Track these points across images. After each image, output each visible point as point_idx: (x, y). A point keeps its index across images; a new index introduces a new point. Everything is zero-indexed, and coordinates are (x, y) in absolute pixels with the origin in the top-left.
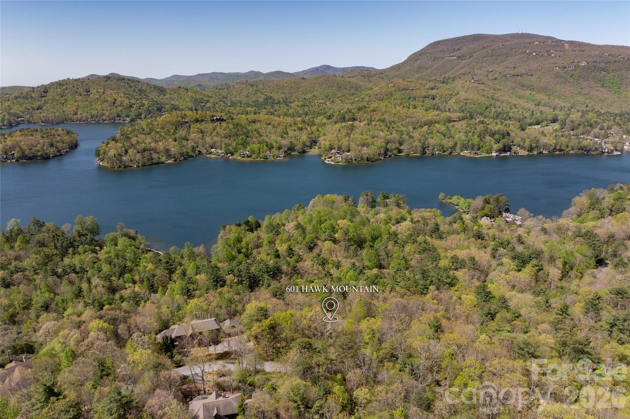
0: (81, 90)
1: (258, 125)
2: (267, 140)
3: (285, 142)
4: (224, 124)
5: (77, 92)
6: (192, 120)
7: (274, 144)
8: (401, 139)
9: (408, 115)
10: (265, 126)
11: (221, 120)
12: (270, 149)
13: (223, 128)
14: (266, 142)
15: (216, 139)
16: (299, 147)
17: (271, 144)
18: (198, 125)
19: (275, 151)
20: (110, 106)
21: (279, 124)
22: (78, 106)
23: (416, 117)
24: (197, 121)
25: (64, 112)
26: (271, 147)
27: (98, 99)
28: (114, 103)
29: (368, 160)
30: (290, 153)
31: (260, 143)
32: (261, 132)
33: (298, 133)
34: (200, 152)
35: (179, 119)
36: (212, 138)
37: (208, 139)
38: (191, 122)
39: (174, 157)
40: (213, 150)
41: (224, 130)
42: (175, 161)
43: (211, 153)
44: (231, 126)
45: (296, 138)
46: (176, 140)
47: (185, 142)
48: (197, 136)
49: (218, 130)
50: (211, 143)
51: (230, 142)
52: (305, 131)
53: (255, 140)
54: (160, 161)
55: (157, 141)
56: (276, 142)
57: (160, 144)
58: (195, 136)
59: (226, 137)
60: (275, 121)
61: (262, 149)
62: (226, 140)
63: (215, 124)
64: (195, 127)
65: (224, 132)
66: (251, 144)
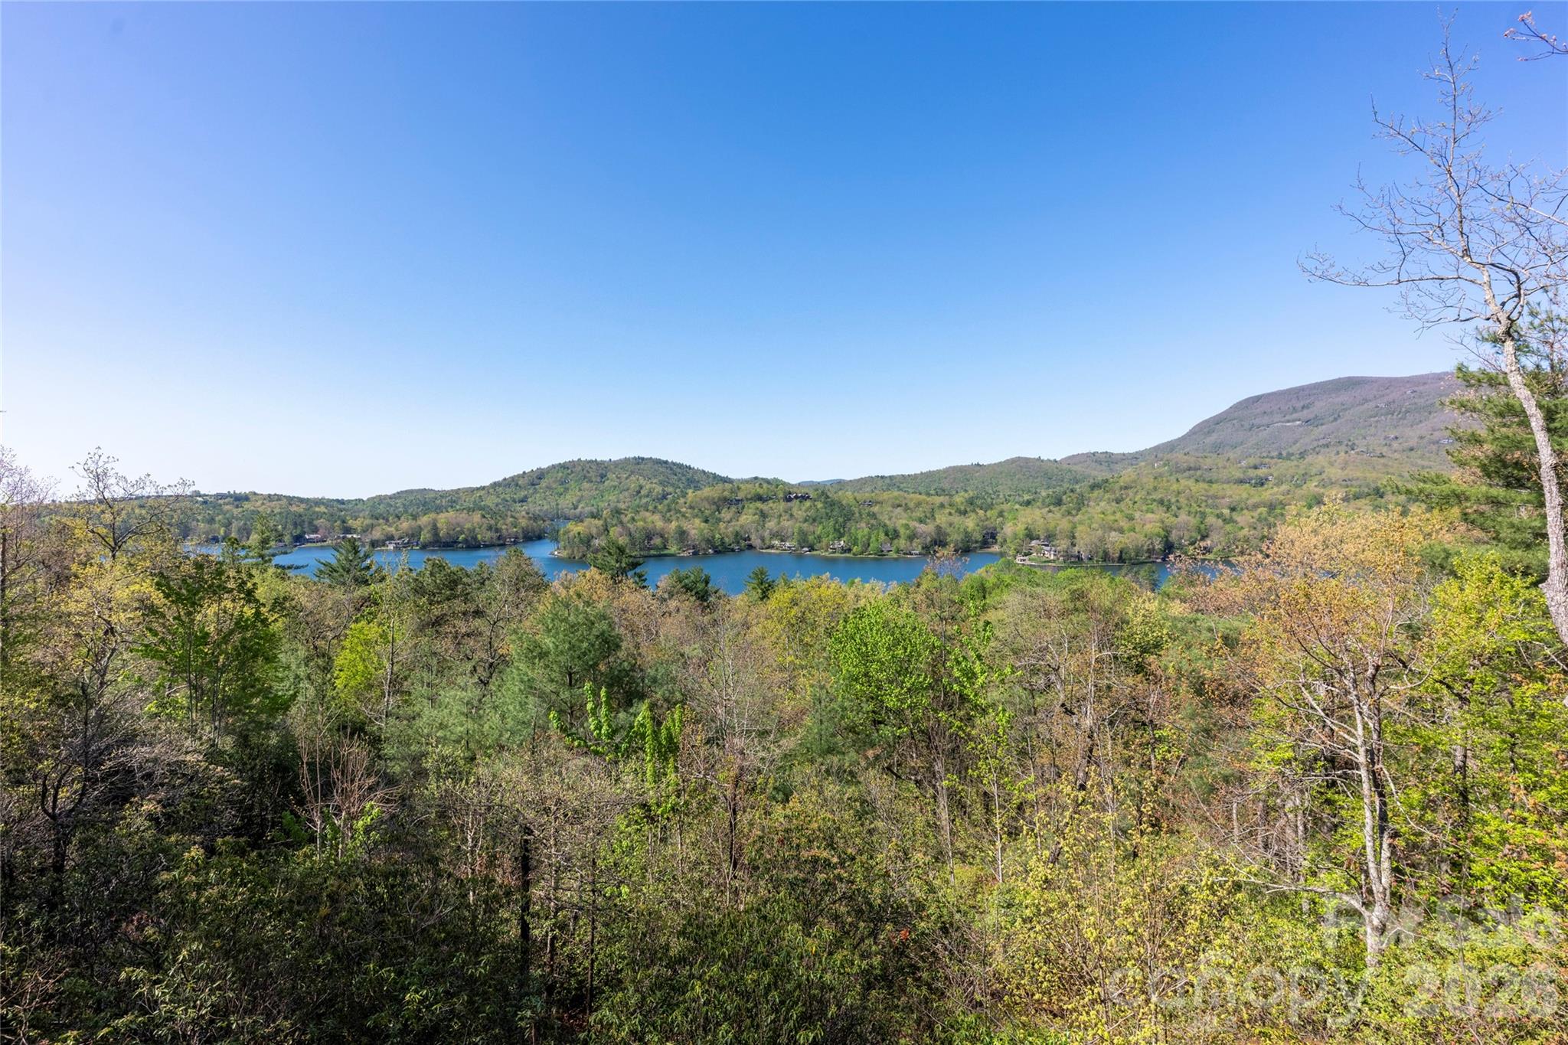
0: (593, 474)
1: (876, 509)
2: (888, 522)
3: (928, 529)
4: (808, 503)
6: (749, 496)
7: (902, 531)
8: (1203, 527)
9: (1210, 493)
10: (890, 509)
11: (805, 498)
12: (892, 539)
13: (804, 508)
14: (885, 525)
15: (786, 524)
16: (955, 537)
17: (895, 531)
18: (759, 504)
19: (902, 543)
21: (919, 504)
22: (582, 496)
23: (1231, 497)
24: (760, 498)
25: (557, 504)
26: (893, 535)
27: (615, 486)
28: (639, 492)
29: (1120, 560)
31: (872, 527)
32: (879, 517)
33: (957, 519)
34: (750, 547)
35: (726, 494)
36: (779, 523)
37: (771, 524)
38: (747, 499)
39: (694, 547)
40: (776, 542)
41: (806, 511)
42: (695, 554)
43: (772, 547)
44: (819, 505)
45: (951, 525)
46: (706, 521)
47: (722, 525)
48: (751, 518)
49: (795, 511)
50: (775, 529)
51: (811, 528)
52: (973, 516)
53: (863, 525)
54: (666, 552)
55: (670, 521)
56: (907, 527)
57: (674, 524)
58: (747, 518)
59: (806, 521)
60: (911, 500)
61: (873, 539)
62: (806, 525)
63: (790, 504)
64: (751, 508)
65: (805, 514)
66: (853, 530)
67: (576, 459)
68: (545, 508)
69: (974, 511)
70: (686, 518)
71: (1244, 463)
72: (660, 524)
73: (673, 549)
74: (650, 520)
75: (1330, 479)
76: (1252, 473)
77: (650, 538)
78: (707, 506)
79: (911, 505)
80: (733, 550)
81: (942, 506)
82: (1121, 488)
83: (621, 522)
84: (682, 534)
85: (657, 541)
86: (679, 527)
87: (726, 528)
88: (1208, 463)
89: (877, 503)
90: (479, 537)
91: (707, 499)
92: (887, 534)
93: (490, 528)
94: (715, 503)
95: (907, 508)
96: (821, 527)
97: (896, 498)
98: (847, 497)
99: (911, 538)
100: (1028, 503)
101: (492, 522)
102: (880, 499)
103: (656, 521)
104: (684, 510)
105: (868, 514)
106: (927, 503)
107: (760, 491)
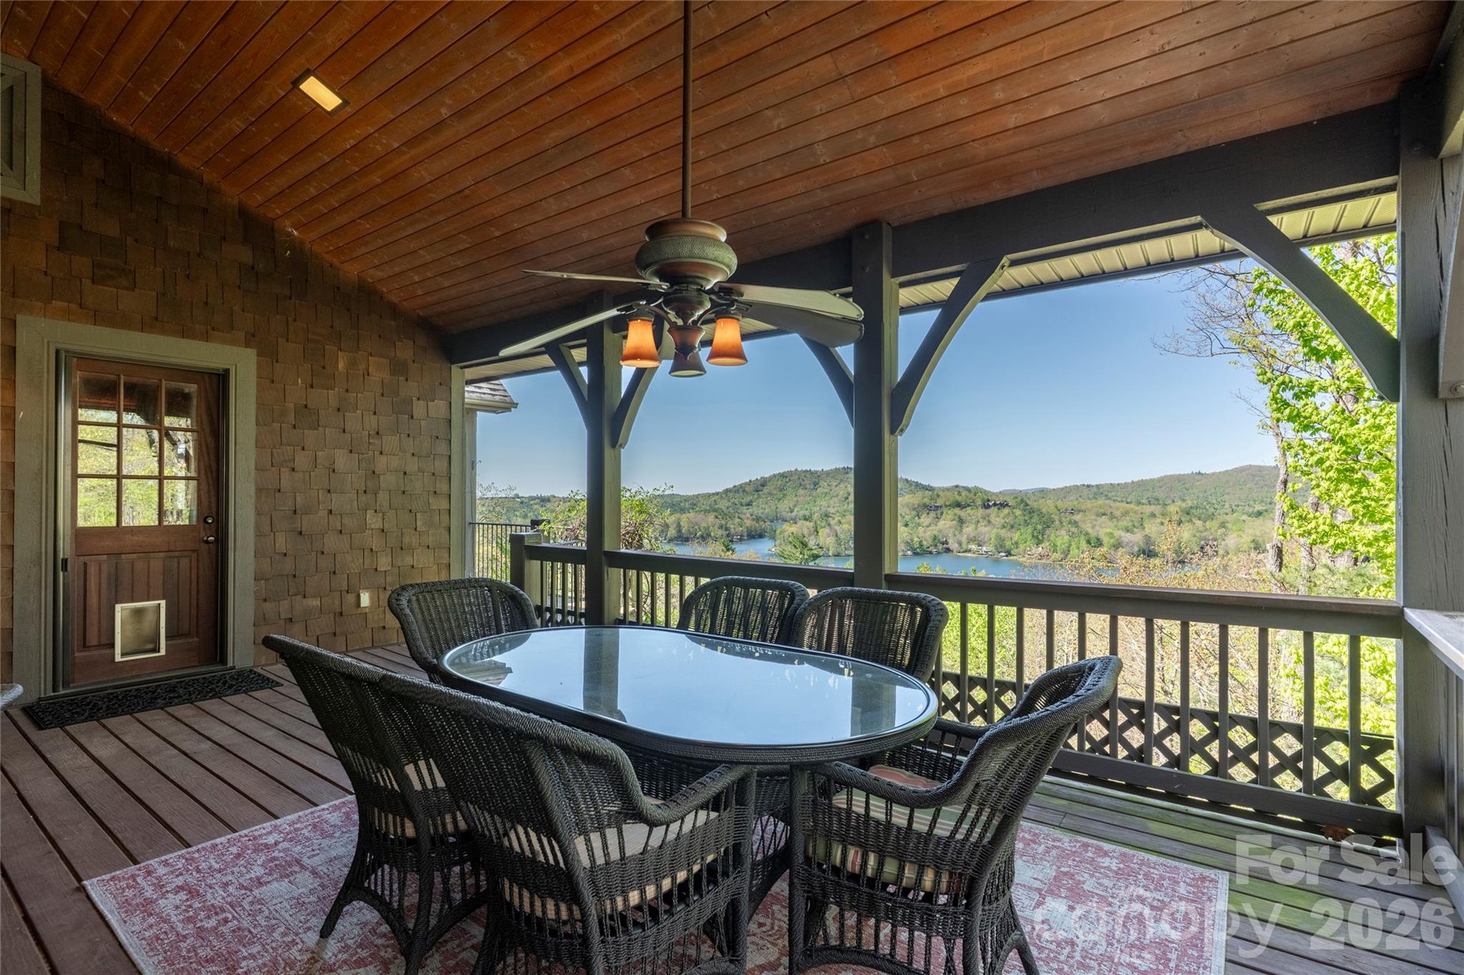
0: (807, 481)
1: (1077, 517)
2: (1090, 530)
3: (1135, 538)
4: (1006, 511)
5: (801, 484)
6: (948, 503)
7: (1105, 540)
10: (1093, 517)
11: (1003, 505)
12: (1095, 547)
13: (1002, 515)
14: (1087, 534)
15: (983, 529)
17: (1098, 539)
18: (957, 511)
21: (1126, 513)
24: (958, 505)
25: (777, 508)
31: (1072, 535)
32: (1082, 525)
33: (1170, 529)
34: (948, 550)
35: (926, 500)
36: (976, 529)
37: (969, 530)
38: (946, 506)
40: (973, 547)
41: (1004, 518)
43: (969, 551)
44: (1018, 512)
45: (1162, 535)
47: (921, 529)
48: (949, 523)
49: (993, 518)
50: (972, 535)
51: (1009, 534)
52: (1189, 526)
53: (1063, 532)
56: (1111, 535)
58: (946, 524)
59: (1003, 527)
60: (1118, 509)
61: (1074, 545)
62: (1003, 531)
63: (988, 511)
64: (950, 514)
65: (1003, 521)
66: (1052, 537)
67: (793, 469)
68: (767, 511)
69: (1190, 521)
78: (908, 512)
79: (1117, 513)
80: (931, 553)
81: (1153, 515)
83: (829, 525)
87: (925, 532)
89: (1080, 511)
91: (907, 505)
92: (1089, 542)
93: (721, 527)
94: (914, 509)
95: (1112, 517)
96: (1018, 533)
97: (1101, 507)
98: (1047, 506)
99: (1116, 546)
100: (1259, 514)
101: (723, 522)
102: (1083, 508)
105: (1070, 523)
106: (1136, 512)
107: (959, 498)
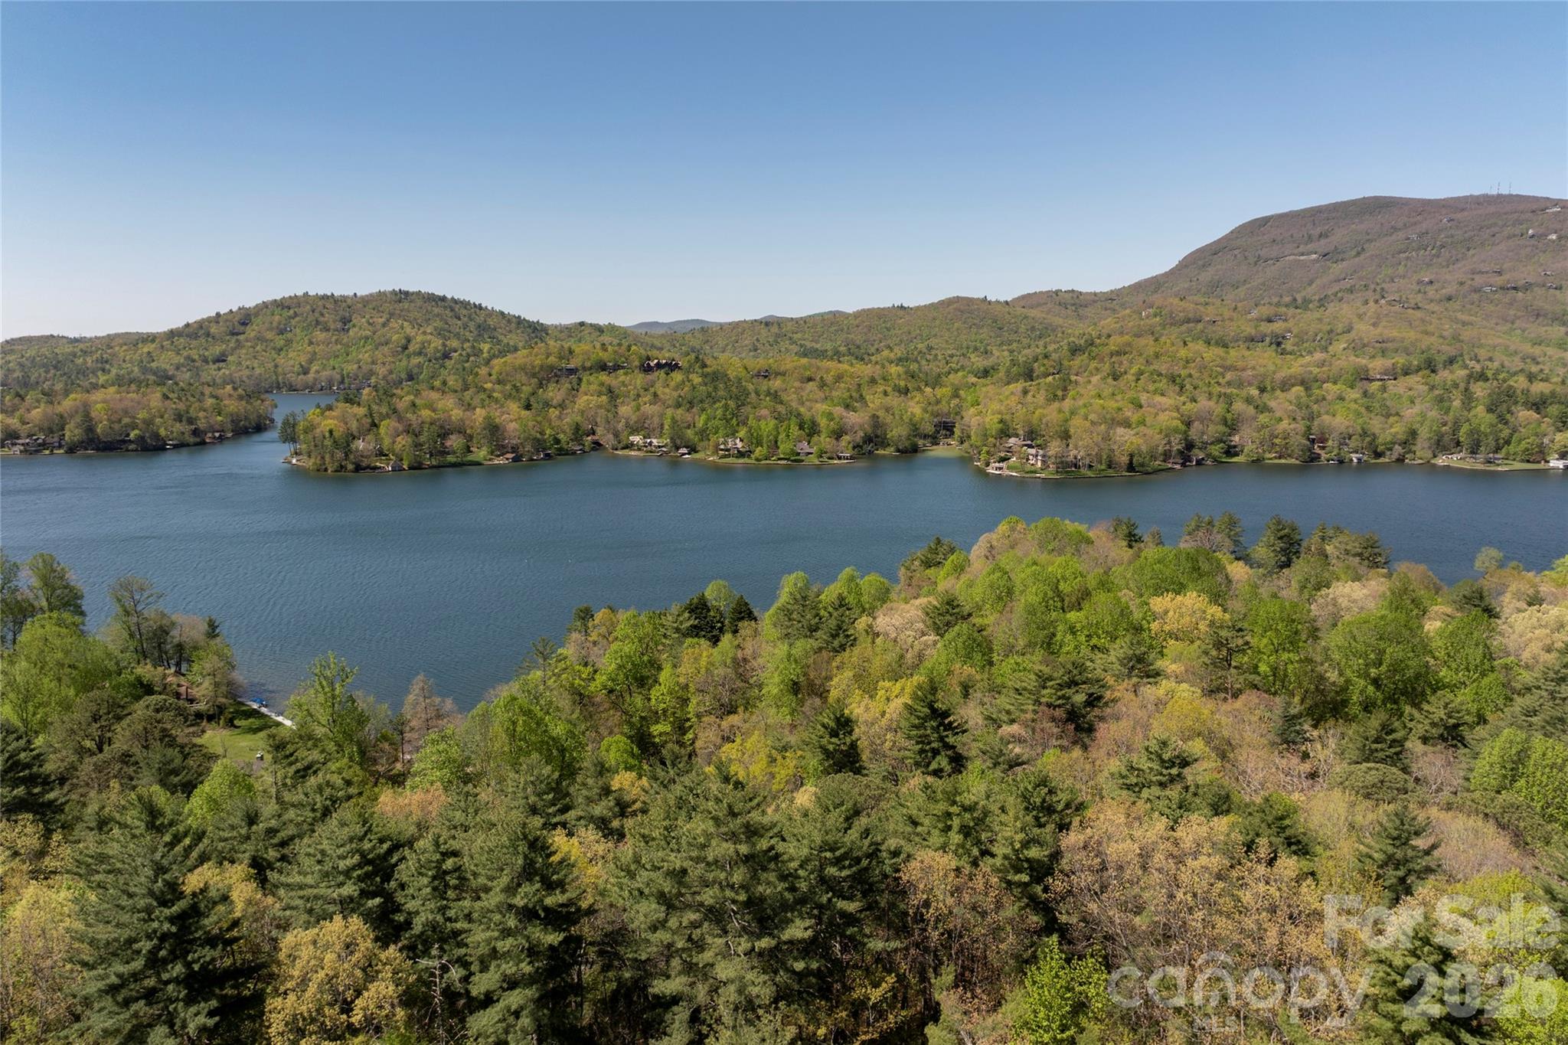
0: (328, 317)
1: (777, 384)
2: (802, 410)
3: (857, 419)
4: (677, 376)
5: (318, 323)
6: (588, 364)
7: (823, 422)
8: (1229, 416)
9: (1228, 363)
10: (798, 384)
11: (671, 367)
12: (810, 435)
13: (673, 384)
14: (799, 415)
15: (648, 409)
16: (897, 432)
17: (813, 423)
18: (603, 377)
19: (824, 440)
20: (394, 354)
22: (315, 353)
23: (1255, 368)
24: (603, 367)
25: (276, 366)
26: (811, 430)
27: (367, 338)
28: (405, 348)
29: (1131, 467)
30: (870, 452)
31: (779, 418)
32: (785, 397)
33: (894, 400)
34: (597, 445)
35: (552, 360)
36: (638, 409)
37: (625, 410)
38: (584, 369)
39: (514, 449)
40: (636, 439)
41: (676, 388)
42: (515, 460)
43: (629, 446)
44: (697, 379)
45: (887, 410)
46: (528, 407)
47: (553, 413)
48: (594, 400)
49: (659, 388)
50: (634, 418)
51: (688, 417)
52: (918, 396)
53: (764, 412)
54: (470, 457)
55: (470, 407)
56: (830, 416)
57: (480, 414)
58: (588, 400)
59: (678, 405)
60: (828, 371)
61: (782, 436)
62: (680, 411)
63: (651, 377)
64: (594, 381)
65: (675, 394)
66: (752, 422)
67: (300, 293)
68: (258, 371)
69: (917, 388)
70: (497, 401)
71: (1254, 314)
72: (457, 414)
73: (481, 454)
74: (440, 405)
75: (1361, 339)
76: (1266, 328)
77: (444, 435)
78: (524, 379)
79: (829, 378)
80: (574, 453)
81: (873, 381)
82: (1112, 355)
83: (395, 411)
84: (494, 430)
85: (454, 442)
86: (488, 418)
87: (559, 418)
88: (1209, 314)
89: (778, 374)
90: (162, 432)
91: (522, 368)
92: (801, 428)
93: (179, 418)
94: (534, 375)
95: (823, 385)
96: (703, 417)
97: (805, 369)
98: (733, 363)
99: (838, 434)
101: (181, 406)
102: (782, 369)
103: (450, 408)
104: (489, 386)
105: (768, 393)
106: (851, 377)
107: (604, 356)
